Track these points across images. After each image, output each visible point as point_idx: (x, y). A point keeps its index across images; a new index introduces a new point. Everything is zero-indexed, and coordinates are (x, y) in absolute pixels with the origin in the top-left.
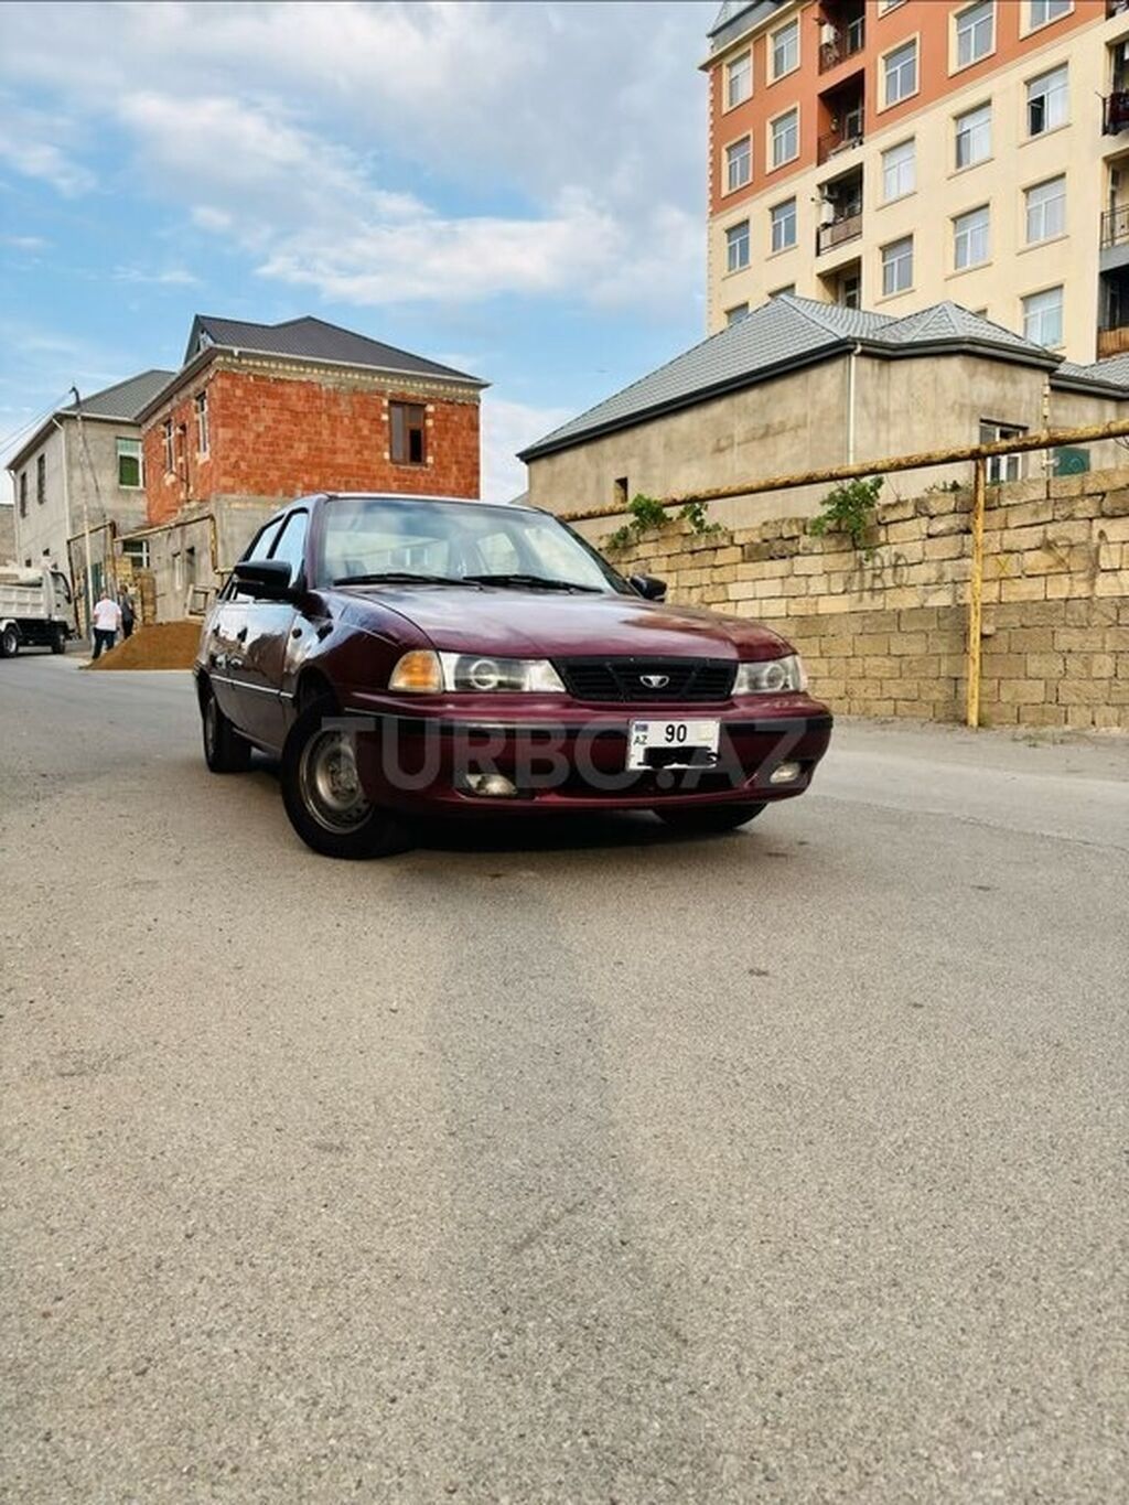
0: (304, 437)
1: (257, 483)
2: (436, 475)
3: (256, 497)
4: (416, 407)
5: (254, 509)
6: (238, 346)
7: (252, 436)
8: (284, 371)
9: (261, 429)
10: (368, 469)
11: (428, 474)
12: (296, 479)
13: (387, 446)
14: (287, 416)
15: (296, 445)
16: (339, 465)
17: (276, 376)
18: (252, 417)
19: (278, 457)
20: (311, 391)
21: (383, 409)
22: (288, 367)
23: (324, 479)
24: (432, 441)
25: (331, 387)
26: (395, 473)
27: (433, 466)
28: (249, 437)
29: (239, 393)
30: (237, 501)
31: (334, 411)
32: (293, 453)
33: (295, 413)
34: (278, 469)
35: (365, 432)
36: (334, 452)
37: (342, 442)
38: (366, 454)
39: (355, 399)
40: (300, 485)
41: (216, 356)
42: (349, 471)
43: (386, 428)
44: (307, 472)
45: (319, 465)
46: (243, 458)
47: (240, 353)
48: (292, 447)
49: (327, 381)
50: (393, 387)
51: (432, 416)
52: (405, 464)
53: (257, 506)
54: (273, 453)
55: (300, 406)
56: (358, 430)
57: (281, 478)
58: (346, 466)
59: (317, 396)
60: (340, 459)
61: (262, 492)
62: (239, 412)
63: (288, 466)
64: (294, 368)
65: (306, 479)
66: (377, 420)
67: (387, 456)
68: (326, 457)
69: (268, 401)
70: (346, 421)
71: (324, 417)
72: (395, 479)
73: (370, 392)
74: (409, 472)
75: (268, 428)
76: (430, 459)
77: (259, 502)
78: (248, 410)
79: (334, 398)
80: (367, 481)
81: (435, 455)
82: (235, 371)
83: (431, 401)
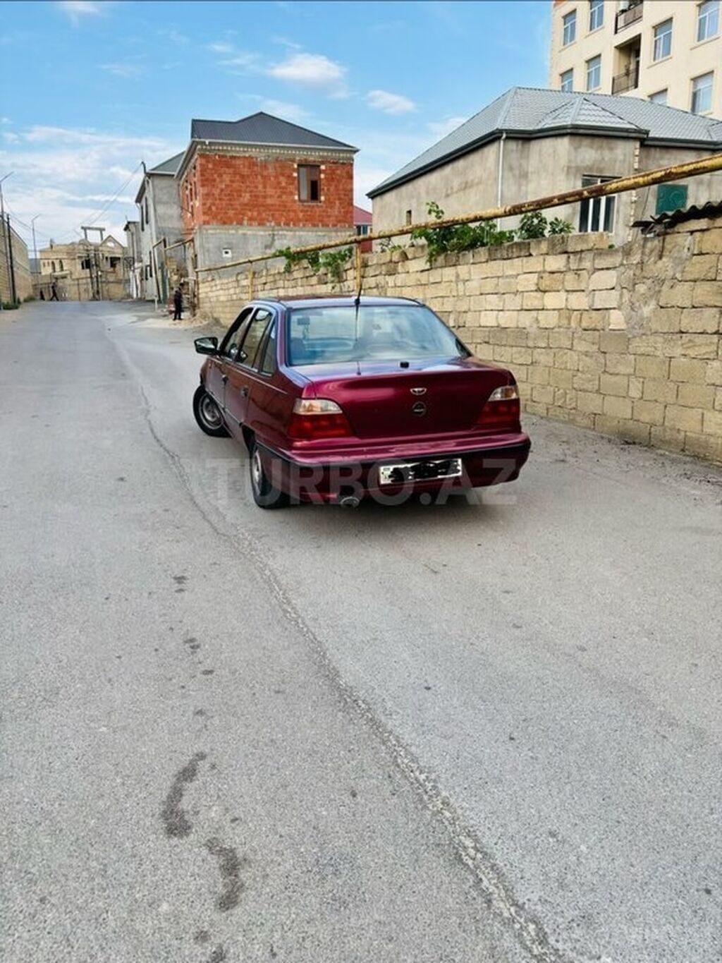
0: (248, 190)
1: (221, 218)
2: (327, 207)
3: (221, 227)
4: (314, 167)
5: (220, 233)
6: (207, 138)
7: (218, 191)
8: (235, 151)
9: (223, 187)
10: (285, 206)
11: (322, 207)
12: (244, 214)
13: (297, 192)
14: (238, 177)
15: (243, 195)
16: (268, 205)
17: (231, 154)
18: (218, 180)
19: (233, 202)
20: (251, 162)
21: (294, 170)
22: (238, 149)
23: (259, 214)
24: (324, 187)
25: (263, 158)
26: (302, 208)
27: (324, 202)
28: (216, 192)
29: (210, 166)
30: (211, 229)
31: (265, 173)
32: (242, 199)
33: (243, 176)
34: (233, 209)
35: (284, 184)
36: (265, 197)
37: (270, 191)
38: (284, 197)
39: (277, 165)
40: (246, 218)
41: (196, 146)
42: (274, 208)
43: (296, 182)
44: (250, 210)
45: (256, 206)
46: (214, 204)
47: (210, 143)
48: (241, 196)
49: (260, 155)
50: (300, 156)
51: (324, 171)
52: (307, 201)
53: (222, 231)
54: (230, 200)
55: (246, 171)
56: (279, 183)
57: (235, 214)
58: (272, 205)
59: (255, 164)
60: (269, 201)
61: (224, 223)
62: (211, 178)
63: (238, 207)
64: (242, 149)
65: (249, 214)
66: (290, 176)
67: (296, 197)
68: (261, 200)
69: (227, 170)
70: (272, 179)
71: (259, 177)
72: (301, 211)
73: (286, 160)
74: (309, 206)
75: (227, 186)
76: (323, 198)
77: (222, 229)
78: (215, 176)
79: (265, 165)
80: (284, 214)
81: (326, 195)
82: (208, 153)
83: (323, 163)
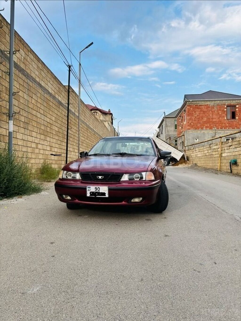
0: (206, 116)
1: (195, 127)
2: (239, 121)
3: (195, 130)
4: (234, 106)
5: (194, 133)
6: (191, 99)
7: (194, 117)
8: (202, 103)
9: (196, 116)
10: (221, 122)
11: (236, 121)
12: (204, 125)
13: (226, 116)
14: (202, 112)
15: (204, 118)
16: (214, 122)
17: (200, 104)
18: (194, 114)
19: (200, 121)
20: (207, 107)
21: (225, 108)
22: (202, 102)
23: (210, 125)
24: (238, 114)
25: (212, 105)
26: (228, 122)
27: (238, 119)
28: (193, 118)
29: (192, 109)
30: (191, 131)
31: (213, 110)
32: (203, 120)
33: (204, 112)
34: (200, 124)
35: (220, 114)
36: (213, 119)
37: (214, 116)
38: (220, 118)
39: (218, 107)
40: (205, 127)
41: (187, 102)
42: (216, 122)
43: (226, 113)
44: (206, 124)
45: (209, 122)
46: (192, 122)
47: (192, 101)
48: (203, 119)
49: (211, 104)
50: (227, 103)
51: (238, 108)
52: (230, 119)
53: (195, 132)
54: (199, 120)
55: (205, 110)
56: (218, 113)
57: (200, 126)
58: (215, 122)
59: (209, 107)
60: (214, 120)
61: (196, 129)
62: (191, 113)
63: (202, 123)
64: (204, 102)
65: (206, 125)
66: (223, 111)
67: (226, 118)
68: (211, 120)
69: (197, 110)
70: (216, 112)
71: (211, 112)
72: (228, 123)
73: (222, 105)
74: (231, 121)
75: (198, 115)
76: (237, 118)
77: (195, 131)
78: (193, 112)
79: (213, 107)
80: (221, 125)
81: (238, 116)
82: (191, 105)
83: (237, 104)
